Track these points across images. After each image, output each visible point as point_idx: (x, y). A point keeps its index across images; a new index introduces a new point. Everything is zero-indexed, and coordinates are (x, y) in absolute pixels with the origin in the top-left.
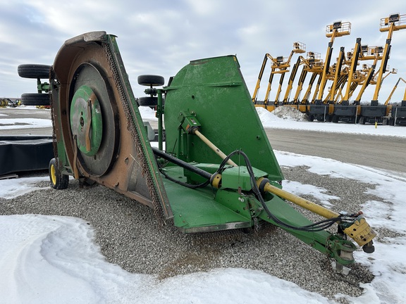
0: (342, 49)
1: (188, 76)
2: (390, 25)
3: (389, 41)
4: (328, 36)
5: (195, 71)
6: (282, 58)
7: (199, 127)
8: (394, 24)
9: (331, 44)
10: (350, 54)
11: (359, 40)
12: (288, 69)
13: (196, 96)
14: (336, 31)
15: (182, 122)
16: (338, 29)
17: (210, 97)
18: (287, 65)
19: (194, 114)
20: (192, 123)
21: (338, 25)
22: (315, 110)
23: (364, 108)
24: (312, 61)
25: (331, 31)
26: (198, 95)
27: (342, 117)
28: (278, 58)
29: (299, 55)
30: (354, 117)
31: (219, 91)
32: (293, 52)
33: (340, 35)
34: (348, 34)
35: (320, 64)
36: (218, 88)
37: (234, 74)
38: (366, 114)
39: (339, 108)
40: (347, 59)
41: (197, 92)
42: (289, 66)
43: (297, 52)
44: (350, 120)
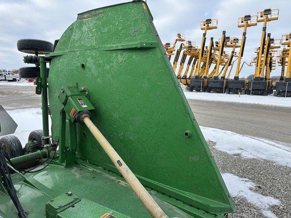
0: (212, 39)
1: (76, 36)
2: (245, 23)
3: (244, 34)
4: (202, 29)
5: (85, 28)
6: (169, 44)
7: (91, 111)
8: (247, 22)
9: (205, 35)
10: (217, 43)
11: (224, 33)
12: (173, 52)
13: (87, 65)
14: (208, 25)
15: (65, 103)
16: (209, 24)
17: (108, 67)
18: (172, 50)
19: (84, 91)
20: (80, 106)
21: (209, 21)
22: (194, 83)
23: (229, 82)
24: (190, 47)
25: (204, 25)
26: (90, 63)
27: (213, 88)
28: (167, 44)
29: (181, 42)
30: (222, 89)
31: (121, 57)
32: (177, 40)
33: (211, 29)
34: (216, 28)
35: (196, 50)
36: (119, 52)
37: (144, 29)
38: (231, 86)
39: (212, 82)
40: (215, 46)
41: (89, 59)
42: (175, 51)
43: (180, 40)
44: (219, 90)
